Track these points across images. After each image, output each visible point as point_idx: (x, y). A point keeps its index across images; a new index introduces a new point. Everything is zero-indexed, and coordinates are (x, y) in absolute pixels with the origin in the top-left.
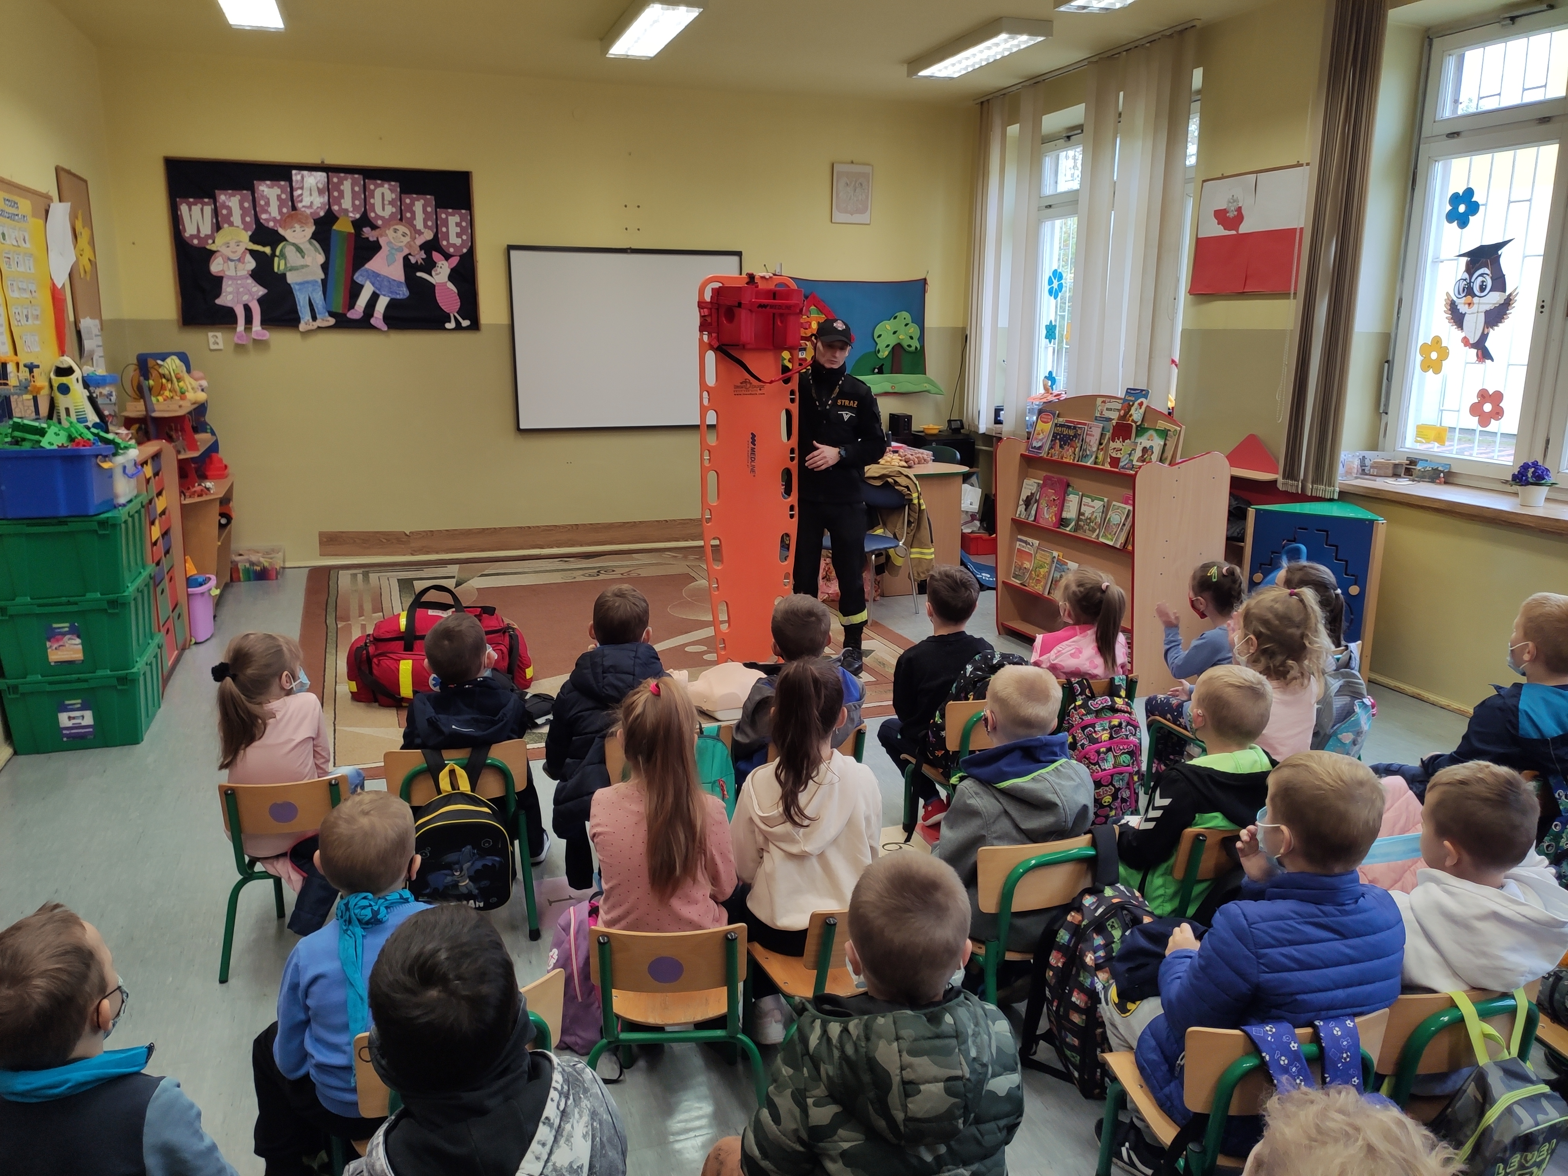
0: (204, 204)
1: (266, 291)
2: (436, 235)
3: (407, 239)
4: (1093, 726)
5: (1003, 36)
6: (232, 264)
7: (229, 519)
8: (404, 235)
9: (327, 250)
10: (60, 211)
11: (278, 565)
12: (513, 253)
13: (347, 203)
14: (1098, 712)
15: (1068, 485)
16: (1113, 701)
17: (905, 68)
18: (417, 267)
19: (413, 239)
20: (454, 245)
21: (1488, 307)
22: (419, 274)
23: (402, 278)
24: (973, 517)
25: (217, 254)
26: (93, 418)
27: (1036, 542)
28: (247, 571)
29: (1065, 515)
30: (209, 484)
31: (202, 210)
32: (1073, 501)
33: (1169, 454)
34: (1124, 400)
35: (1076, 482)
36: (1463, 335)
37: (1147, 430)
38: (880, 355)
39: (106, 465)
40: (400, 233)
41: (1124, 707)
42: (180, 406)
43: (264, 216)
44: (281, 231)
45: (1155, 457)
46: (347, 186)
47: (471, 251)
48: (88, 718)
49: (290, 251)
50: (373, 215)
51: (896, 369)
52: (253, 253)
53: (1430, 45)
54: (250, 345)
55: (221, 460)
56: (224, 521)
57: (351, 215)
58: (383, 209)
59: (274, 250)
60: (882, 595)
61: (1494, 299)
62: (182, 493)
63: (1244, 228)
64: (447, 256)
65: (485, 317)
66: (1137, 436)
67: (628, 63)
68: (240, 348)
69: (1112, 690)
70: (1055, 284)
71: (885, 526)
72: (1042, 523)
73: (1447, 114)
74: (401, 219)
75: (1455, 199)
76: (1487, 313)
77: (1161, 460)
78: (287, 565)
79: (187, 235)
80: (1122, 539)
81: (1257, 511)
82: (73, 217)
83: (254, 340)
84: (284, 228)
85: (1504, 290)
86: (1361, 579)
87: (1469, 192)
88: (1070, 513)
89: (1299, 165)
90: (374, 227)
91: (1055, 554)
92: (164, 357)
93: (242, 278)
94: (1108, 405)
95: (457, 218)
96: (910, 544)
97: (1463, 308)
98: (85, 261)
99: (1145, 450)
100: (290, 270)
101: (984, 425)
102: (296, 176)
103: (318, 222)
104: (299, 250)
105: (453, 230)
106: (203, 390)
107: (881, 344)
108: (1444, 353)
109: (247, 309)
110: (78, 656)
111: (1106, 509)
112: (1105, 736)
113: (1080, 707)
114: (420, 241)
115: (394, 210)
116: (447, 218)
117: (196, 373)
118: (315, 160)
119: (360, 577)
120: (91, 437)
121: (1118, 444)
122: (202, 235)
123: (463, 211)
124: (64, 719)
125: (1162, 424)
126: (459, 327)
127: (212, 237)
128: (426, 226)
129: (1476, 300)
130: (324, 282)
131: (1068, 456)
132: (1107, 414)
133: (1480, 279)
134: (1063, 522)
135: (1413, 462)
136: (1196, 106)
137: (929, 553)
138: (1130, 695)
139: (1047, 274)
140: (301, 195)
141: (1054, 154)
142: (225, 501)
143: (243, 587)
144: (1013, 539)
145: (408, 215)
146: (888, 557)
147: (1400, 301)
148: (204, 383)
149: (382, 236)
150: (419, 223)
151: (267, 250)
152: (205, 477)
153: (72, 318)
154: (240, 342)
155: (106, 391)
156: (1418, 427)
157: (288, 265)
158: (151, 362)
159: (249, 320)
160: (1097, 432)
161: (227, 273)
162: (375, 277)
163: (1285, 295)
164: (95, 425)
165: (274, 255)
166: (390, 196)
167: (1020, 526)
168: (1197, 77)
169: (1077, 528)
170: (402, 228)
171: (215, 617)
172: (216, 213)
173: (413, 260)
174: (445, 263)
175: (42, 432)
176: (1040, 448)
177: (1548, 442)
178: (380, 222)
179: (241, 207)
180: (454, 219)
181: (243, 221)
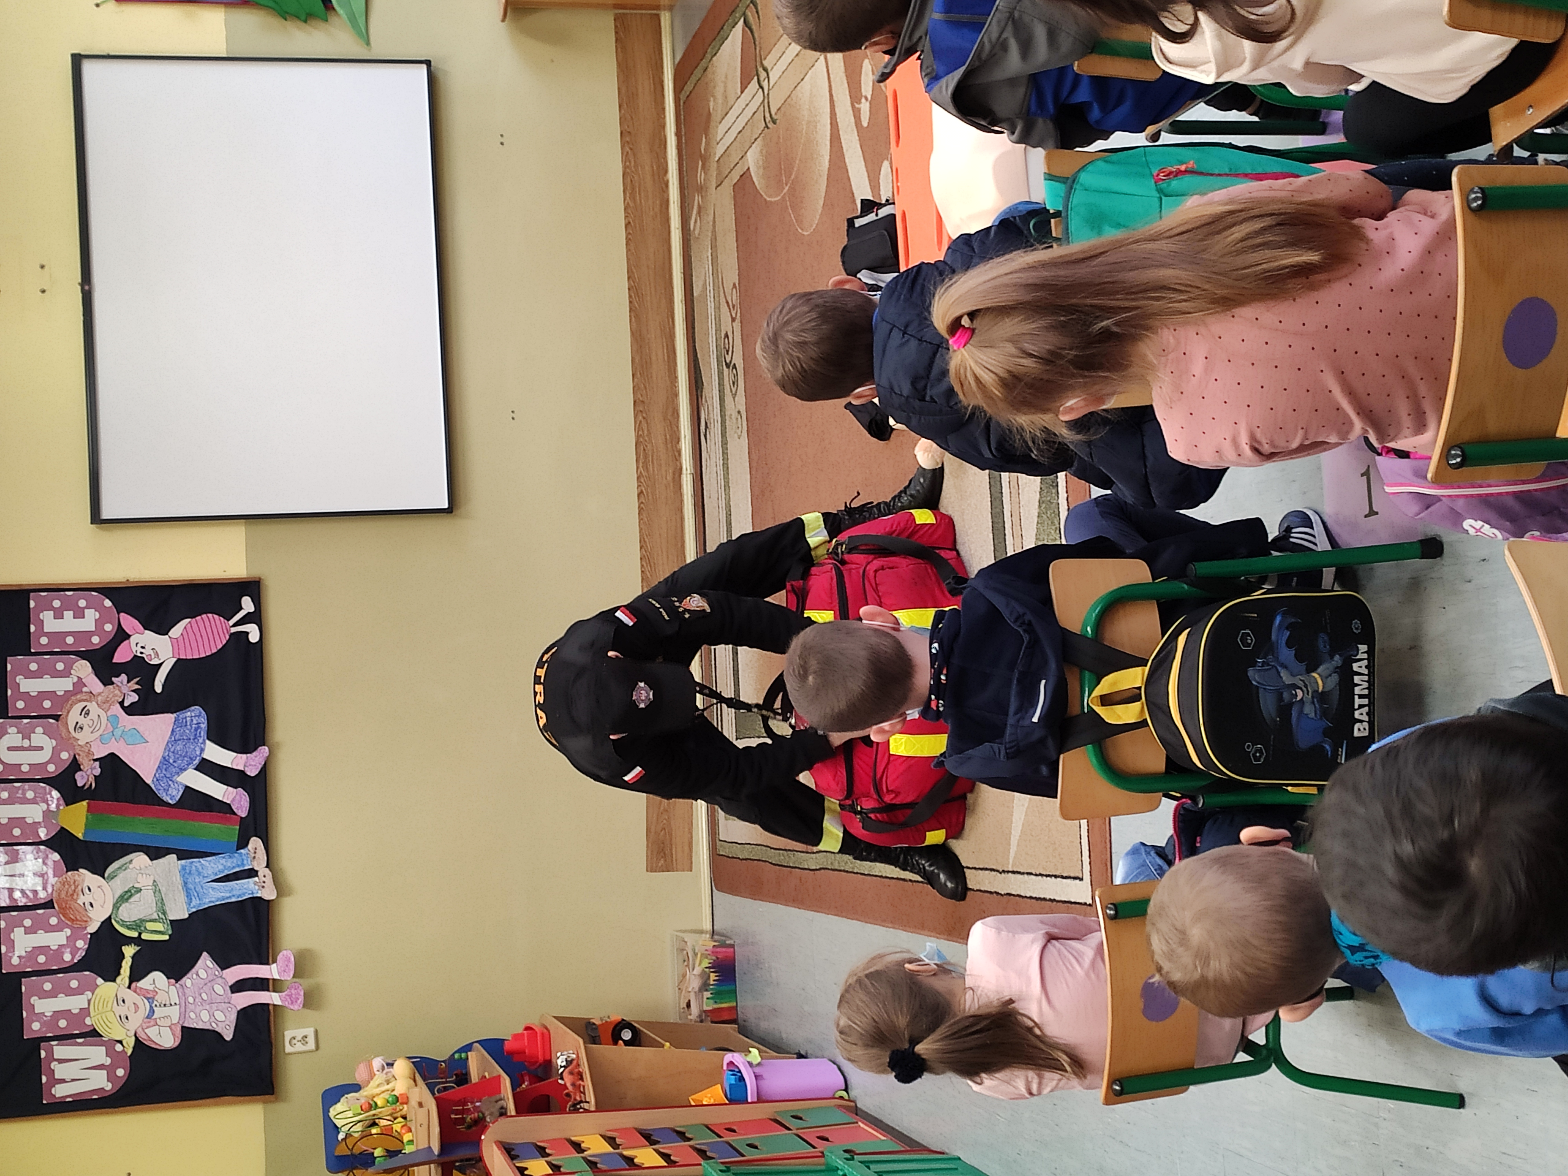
0: (51, 1058)
1: (205, 954)
2: (82, 655)
3: (92, 707)
6: (159, 1012)
8: (85, 712)
9: (126, 849)
11: (706, 943)
12: (107, 514)
13: (32, 813)
18: (145, 691)
19: (92, 696)
20: (99, 623)
22: (158, 688)
23: (170, 718)
25: (142, 1036)
28: (716, 994)
31: (61, 1061)
40: (82, 720)
42: (421, 1105)
43: (67, 957)
47: (107, 591)
49: (129, 913)
50: (51, 768)
54: (306, 983)
57: (53, 807)
58: (42, 748)
59: (129, 941)
64: (122, 636)
65: (233, 568)
68: (311, 1000)
74: (57, 718)
78: (708, 926)
79: (109, 1087)
83: (294, 977)
84: (87, 921)
90: (75, 766)
93: (183, 996)
95: (47, 617)
100: (164, 913)
103: (72, 863)
104: (125, 897)
105: (69, 623)
106: (391, 1065)
109: (240, 986)
114: (94, 684)
115: (39, 730)
116: (47, 634)
122: (108, 1061)
123: (32, 604)
126: (256, 617)
127: (110, 1045)
128: (66, 673)
130: (183, 855)
140: (23, 892)
145: (47, 704)
149: (89, 753)
150: (62, 685)
151: (129, 951)
152: (548, 1064)
154: (301, 999)
157: (155, 916)
159: (261, 984)
161: (175, 1021)
162: (168, 766)
165: (138, 941)
166: (14, 738)
170: (74, 716)
172: (65, 1038)
173: (133, 698)
174: (133, 640)
178: (65, 755)
179: (52, 994)
180: (50, 623)
181: (78, 992)
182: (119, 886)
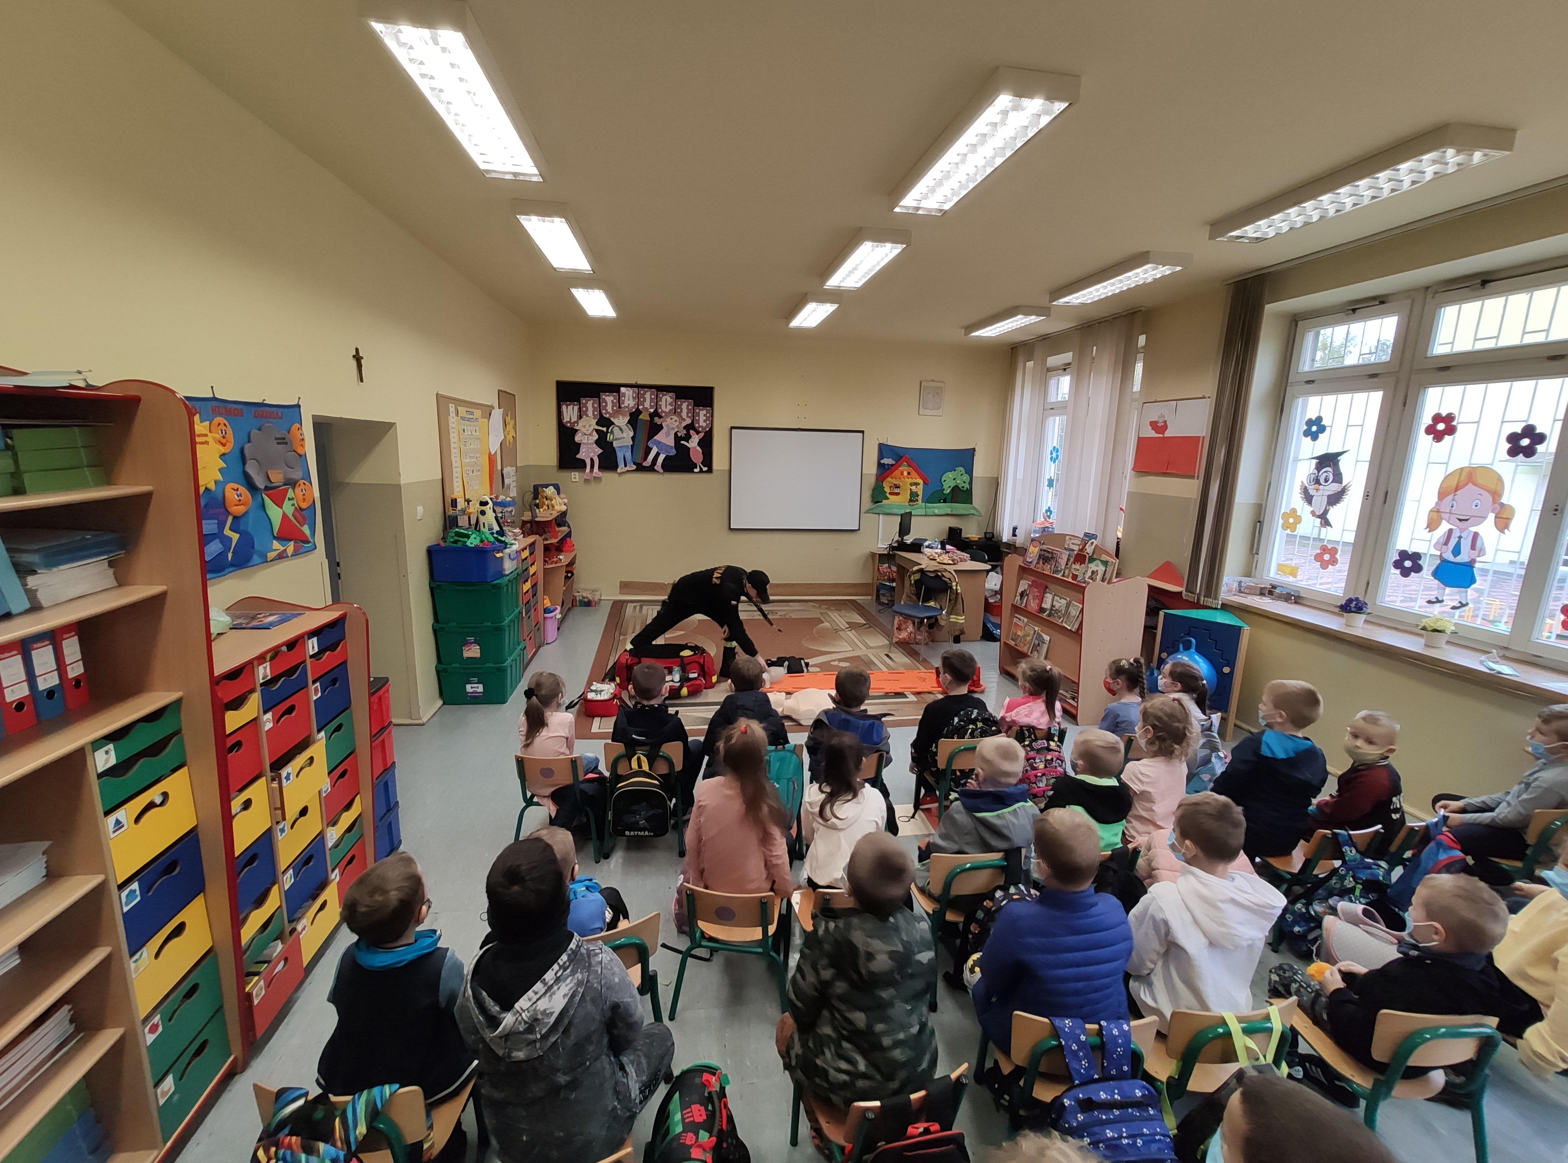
0: (574, 405)
1: (602, 451)
2: (693, 421)
3: (677, 423)
4: (1034, 759)
5: (1020, 316)
6: (586, 437)
7: (573, 574)
8: (676, 421)
9: (635, 430)
10: (497, 413)
11: (597, 598)
12: (733, 431)
13: (647, 404)
14: (1038, 751)
15: (1047, 587)
16: (1049, 744)
17: (963, 331)
18: (682, 438)
19: (680, 423)
20: (702, 427)
21: (1330, 493)
22: (682, 442)
23: (673, 445)
24: (996, 592)
25: (579, 431)
26: (496, 528)
27: (1026, 620)
28: (580, 601)
29: (1043, 606)
30: (561, 557)
31: (573, 408)
32: (1049, 597)
33: (1108, 576)
34: (1083, 539)
35: (1051, 586)
36: (1312, 509)
37: (1095, 559)
38: (945, 492)
39: (498, 555)
40: (673, 420)
41: (1056, 748)
42: (552, 514)
44: (612, 419)
45: (1099, 577)
46: (648, 395)
47: (711, 429)
48: (480, 688)
49: (616, 430)
51: (953, 501)
52: (597, 431)
53: (1296, 325)
55: (571, 542)
56: (569, 575)
59: (608, 429)
60: (933, 641)
61: (1335, 488)
62: (545, 561)
63: (1167, 434)
64: (698, 433)
65: (716, 466)
66: (1089, 562)
67: (800, 331)
69: (1049, 737)
70: (1054, 455)
71: (935, 600)
72: (1029, 609)
73: (1307, 368)
74: (675, 413)
75: (1310, 423)
76: (1329, 496)
77: (1103, 580)
78: (602, 598)
79: (565, 421)
80: (1076, 626)
81: (1165, 613)
82: (505, 415)
83: (594, 477)
84: (614, 418)
85: (1341, 482)
86: (1232, 664)
87: (1319, 419)
88: (1047, 605)
89: (1204, 398)
90: (660, 417)
91: (1036, 629)
92: (547, 486)
93: (591, 444)
94: (1073, 541)
95: (704, 412)
96: (949, 613)
97: (1312, 492)
98: (510, 438)
100: (615, 440)
101: (1006, 537)
102: (623, 389)
104: (621, 429)
105: (702, 418)
106: (565, 505)
107: (946, 486)
108: (1298, 520)
109: (592, 460)
110: (478, 655)
111: (1068, 606)
112: (1042, 766)
113: (1027, 746)
114: (684, 424)
116: (699, 412)
117: (562, 495)
118: (633, 382)
119: (638, 608)
120: (492, 539)
121: (1077, 566)
123: (708, 408)
124: (469, 689)
125: (1104, 557)
126: (701, 471)
127: (577, 422)
128: (688, 416)
129: (1321, 487)
130: (632, 446)
131: (1047, 570)
132: (1072, 547)
133: (1325, 474)
134: (1042, 610)
135: (1274, 587)
136: (1140, 356)
137: (961, 619)
138: (1061, 739)
139: (1050, 448)
141: (1056, 378)
142: (572, 563)
143: (578, 610)
144: (1012, 616)
146: (937, 620)
147: (1270, 484)
148: (566, 501)
149: (664, 422)
150: (684, 415)
151: (605, 429)
153: (499, 468)
154: (587, 478)
155: (509, 509)
156: (1279, 565)
157: (615, 437)
158: (540, 489)
159: (592, 466)
160: (1065, 558)
161: (583, 441)
162: (658, 444)
163: (1192, 477)
164: (497, 533)
165: (607, 432)
166: (669, 400)
167: (1016, 609)
168: (1142, 340)
169: (1050, 615)
170: (675, 418)
171: (558, 629)
172: (580, 410)
173: (679, 435)
174: (696, 436)
175: (468, 537)
176: (1031, 562)
177: (1368, 584)
178: (663, 414)
179: (593, 406)
180: (703, 413)
181: (593, 414)
182: (624, 428)
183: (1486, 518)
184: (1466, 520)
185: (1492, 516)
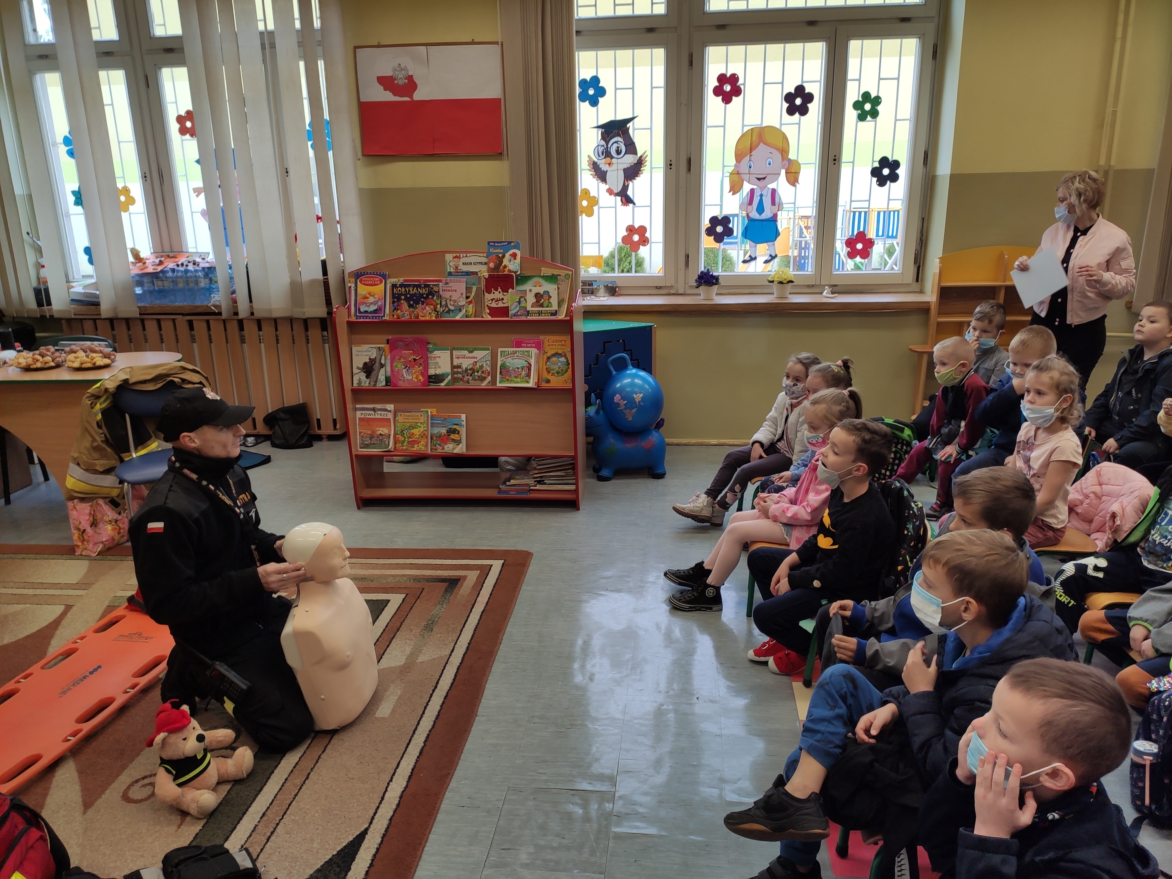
15: (428, 343)
21: (625, 166)
27: (391, 407)
29: (432, 372)
32: (439, 357)
33: (564, 296)
34: (488, 253)
35: (441, 337)
36: (607, 187)
61: (629, 160)
63: (419, 96)
66: (521, 284)
72: (402, 385)
75: (584, 84)
76: (624, 170)
80: (535, 379)
85: (635, 152)
87: (595, 79)
88: (441, 369)
91: (430, 411)
94: (464, 260)
97: (604, 167)
99: (538, 296)
108: (594, 201)
111: (493, 357)
125: (547, 271)
129: (614, 160)
131: (426, 313)
132: (468, 268)
133: (615, 145)
134: (433, 379)
144: (354, 409)
160: (461, 287)
167: (359, 394)
169: (454, 380)
176: (376, 312)
177: (687, 257)
183: (780, 174)
184: (764, 178)
185: (783, 172)
